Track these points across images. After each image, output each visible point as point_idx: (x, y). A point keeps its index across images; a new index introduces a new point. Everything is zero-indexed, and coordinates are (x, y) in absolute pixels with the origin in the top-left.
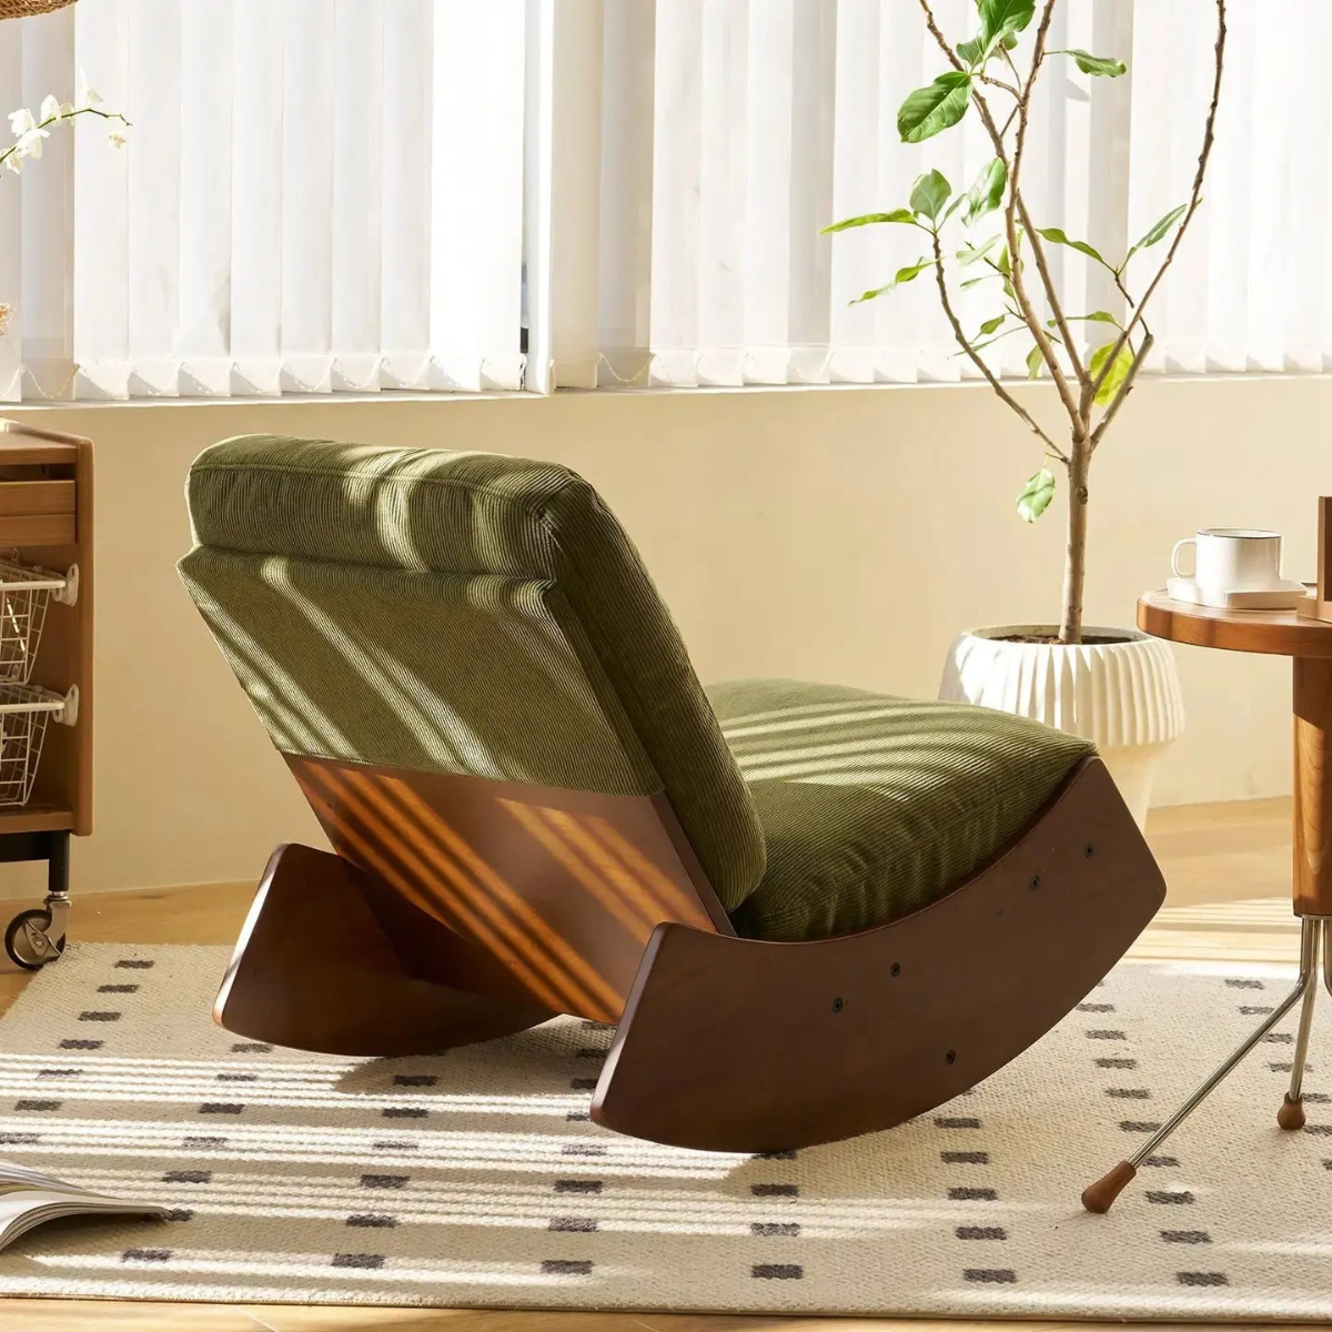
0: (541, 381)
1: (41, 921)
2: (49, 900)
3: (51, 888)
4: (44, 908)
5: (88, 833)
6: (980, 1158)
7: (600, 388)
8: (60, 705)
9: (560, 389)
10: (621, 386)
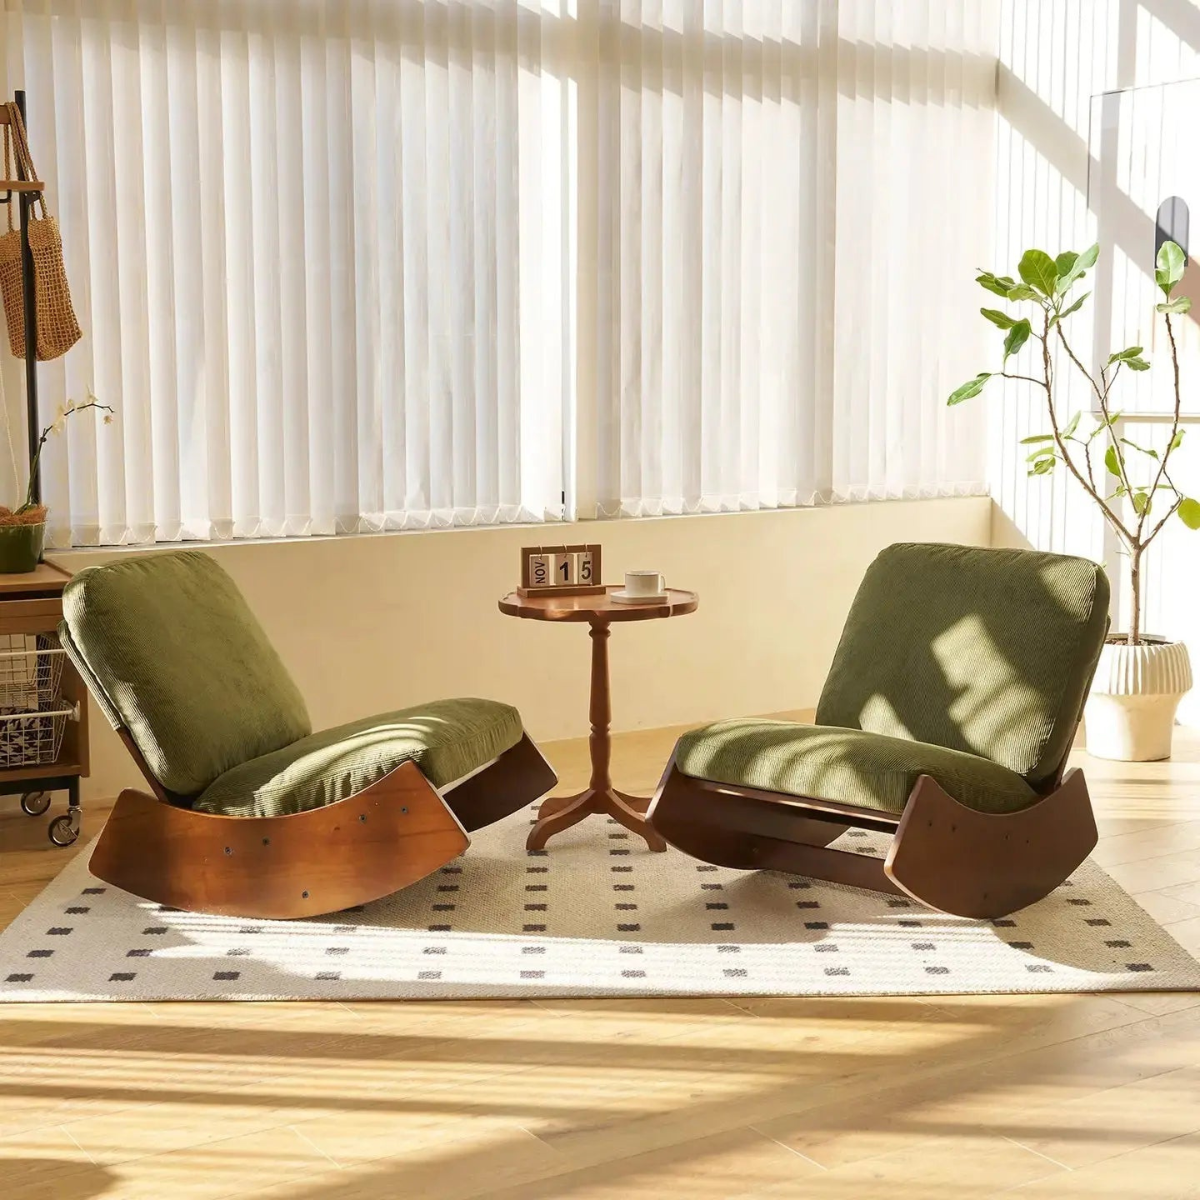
0: (573, 516)
1: (66, 821)
2: (69, 811)
3: (70, 804)
4: (67, 814)
5: (88, 775)
6: (542, 907)
7: (598, 519)
8: (70, 712)
9: (580, 520)
10: (610, 518)
